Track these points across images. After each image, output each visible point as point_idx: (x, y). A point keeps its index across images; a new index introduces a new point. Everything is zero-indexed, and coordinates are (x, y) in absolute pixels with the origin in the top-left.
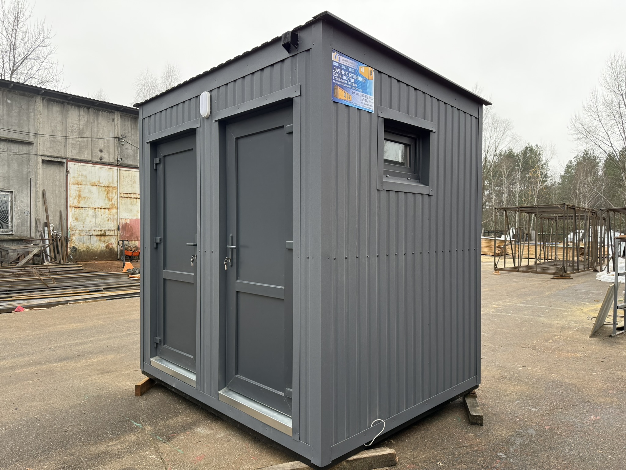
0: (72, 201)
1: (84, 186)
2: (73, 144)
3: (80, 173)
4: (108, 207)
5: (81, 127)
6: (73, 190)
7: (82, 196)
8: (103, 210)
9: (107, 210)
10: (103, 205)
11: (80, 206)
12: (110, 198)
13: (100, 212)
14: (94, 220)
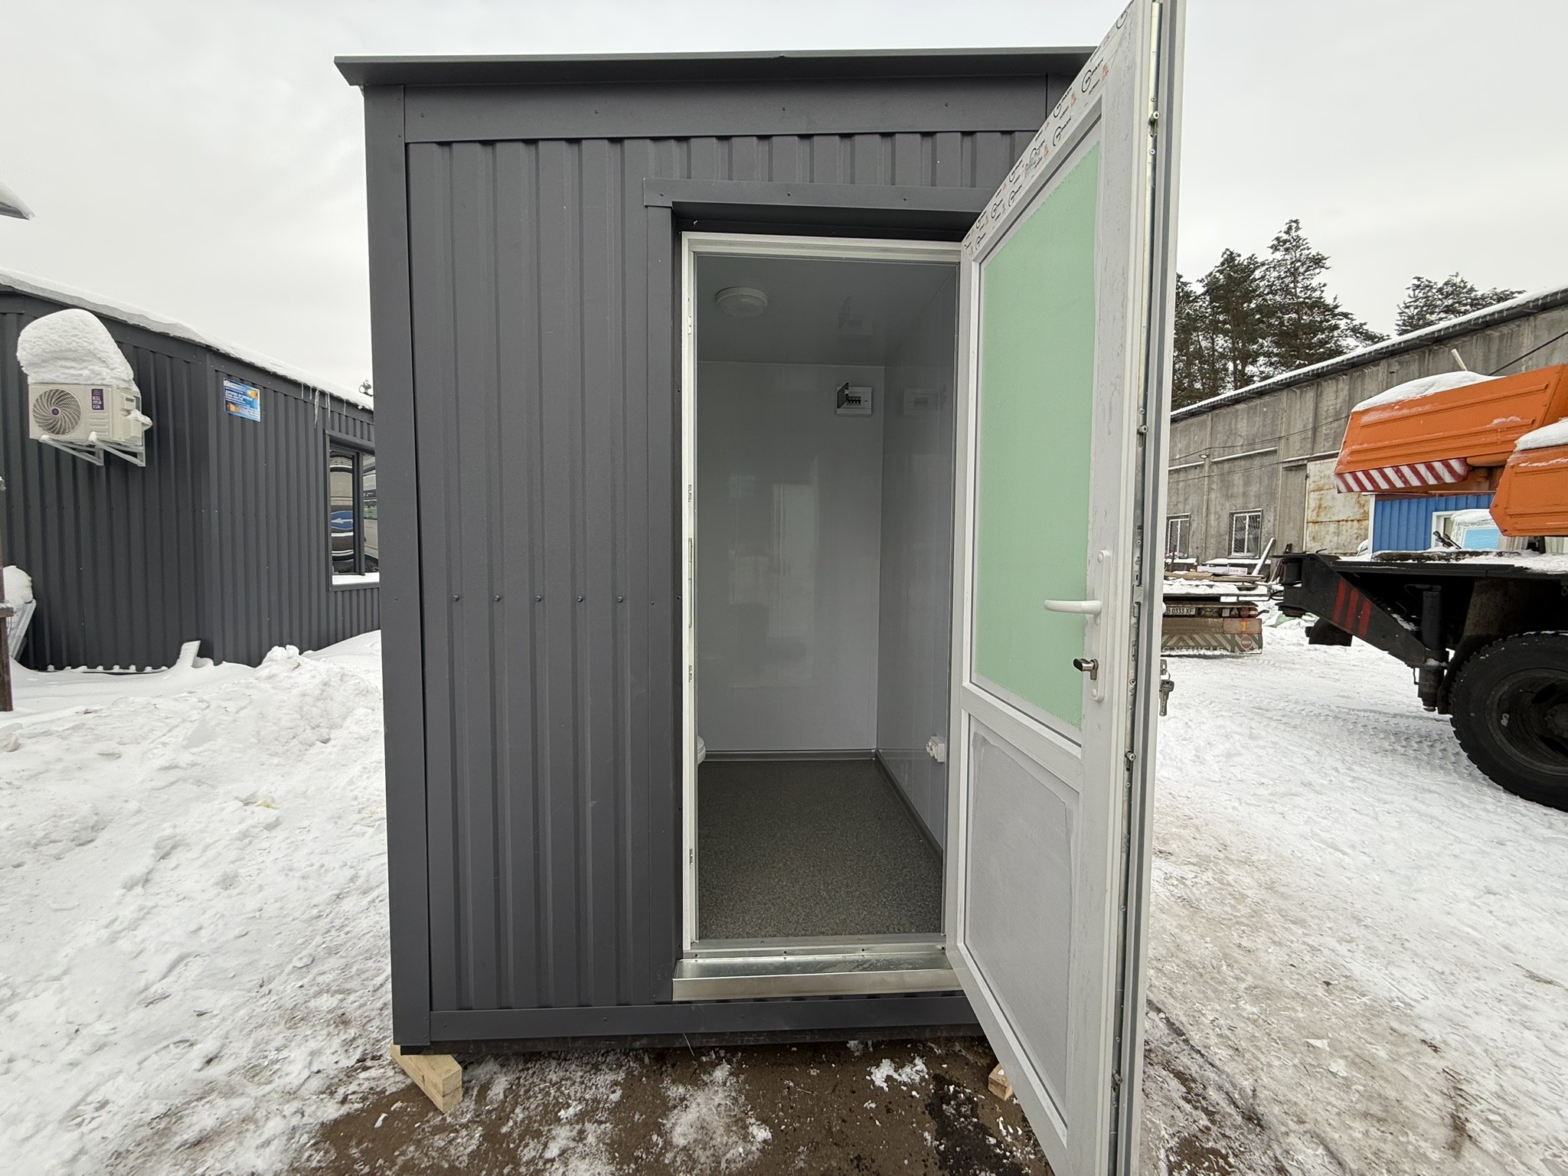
0: (1310, 515)
1: (1326, 492)
2: (1326, 435)
3: (1322, 475)
4: (1358, 518)
5: (1338, 406)
6: (1312, 500)
7: (1323, 506)
8: (1349, 522)
9: (1356, 523)
10: (1351, 515)
11: (1319, 520)
12: (1362, 502)
13: (1345, 526)
14: (1336, 538)
